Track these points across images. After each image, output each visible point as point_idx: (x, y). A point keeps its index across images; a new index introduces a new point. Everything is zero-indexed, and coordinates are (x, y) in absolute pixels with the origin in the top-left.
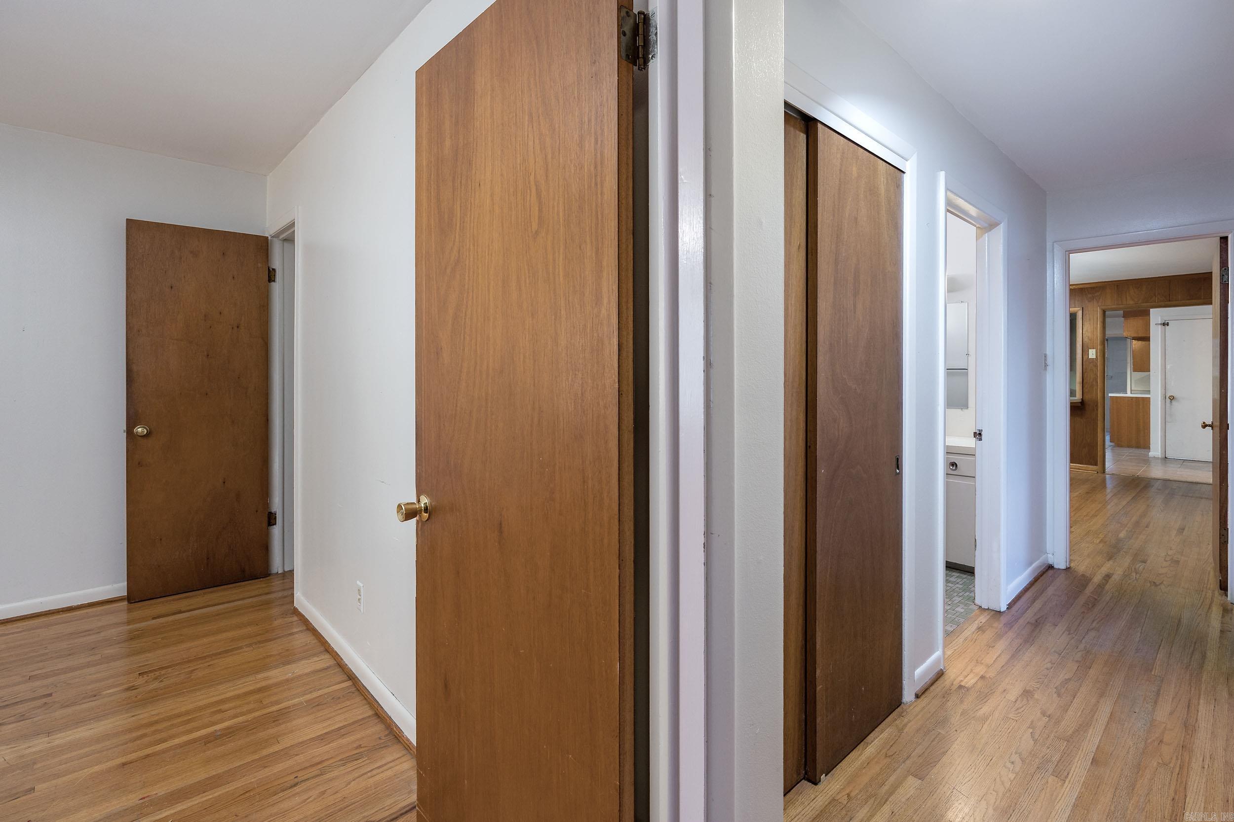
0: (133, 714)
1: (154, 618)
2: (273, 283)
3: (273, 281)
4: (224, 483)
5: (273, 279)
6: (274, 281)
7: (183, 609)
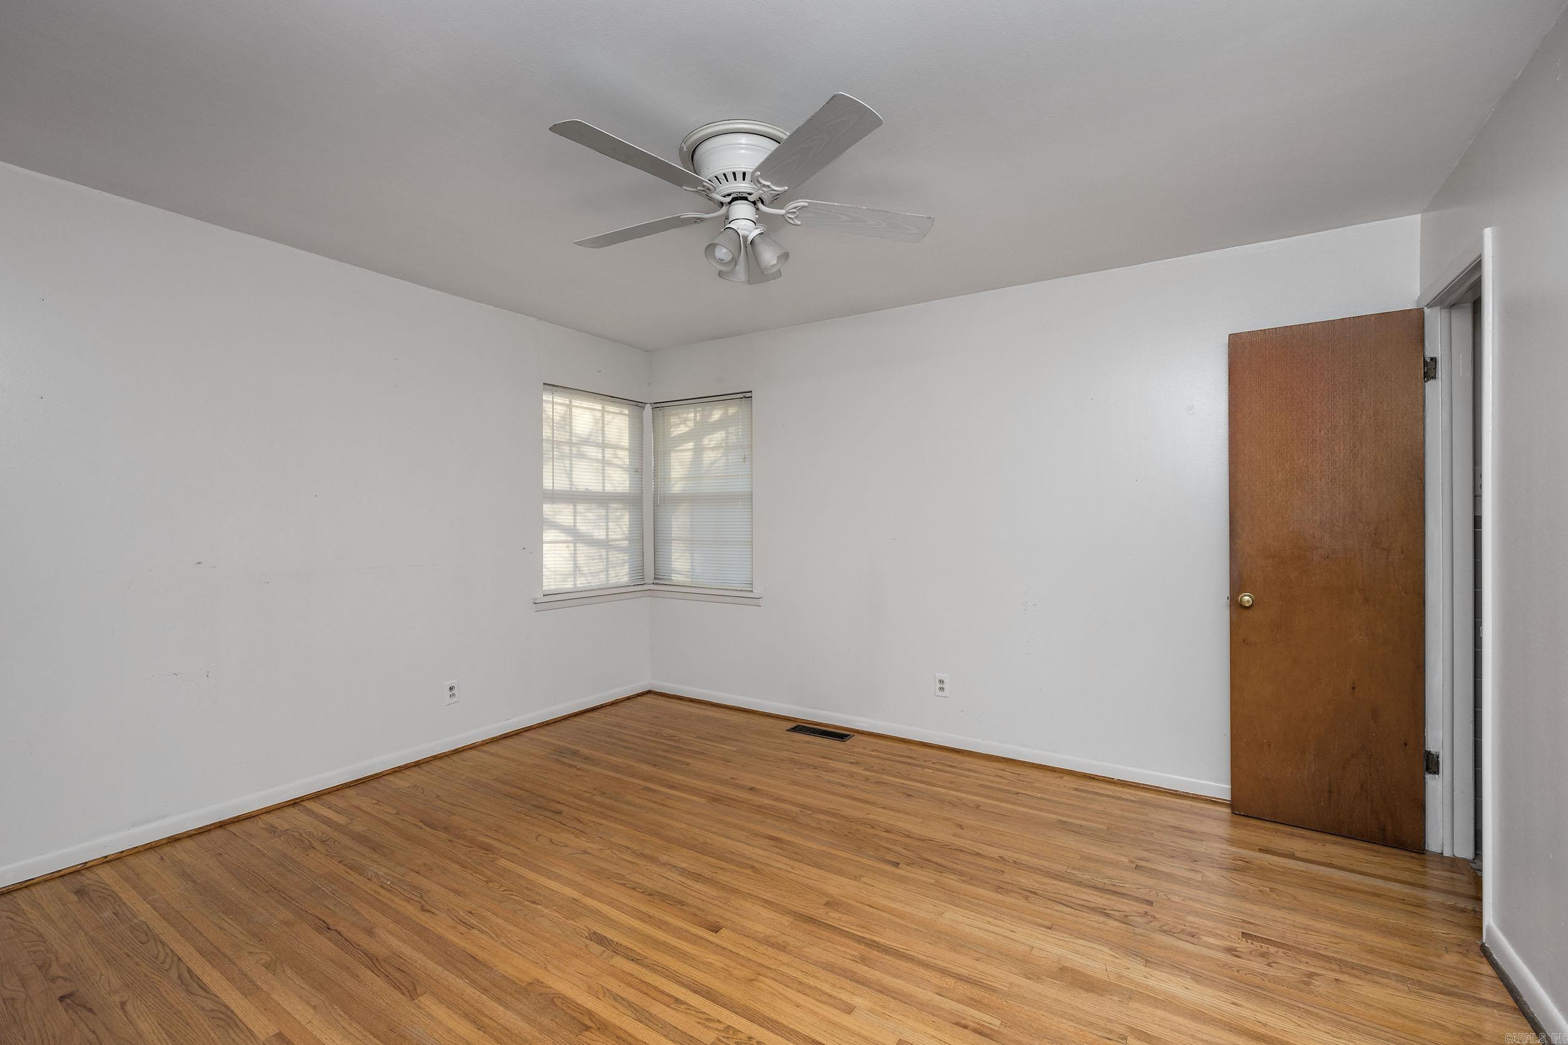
0: (1236, 1001)
1: (1261, 850)
2: (1431, 382)
3: (1432, 378)
4: (1354, 688)
5: (1432, 375)
6: (1434, 377)
7: (1297, 854)
